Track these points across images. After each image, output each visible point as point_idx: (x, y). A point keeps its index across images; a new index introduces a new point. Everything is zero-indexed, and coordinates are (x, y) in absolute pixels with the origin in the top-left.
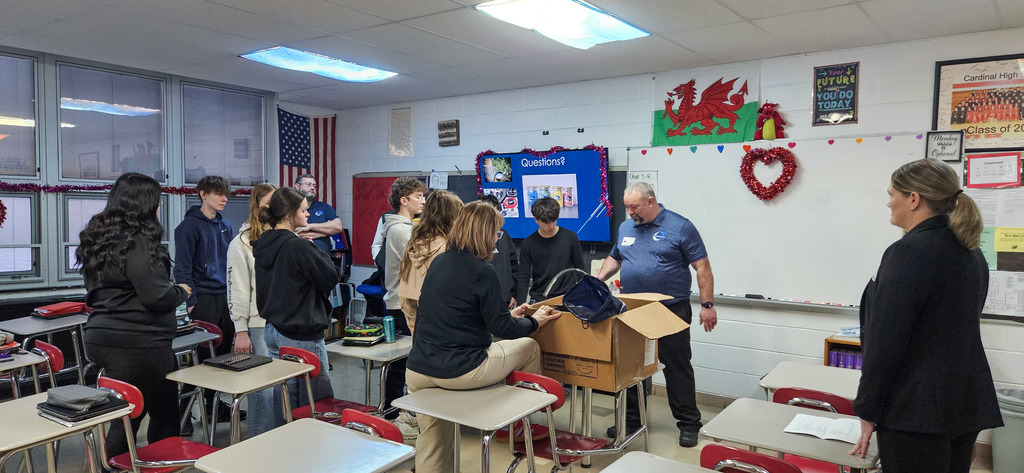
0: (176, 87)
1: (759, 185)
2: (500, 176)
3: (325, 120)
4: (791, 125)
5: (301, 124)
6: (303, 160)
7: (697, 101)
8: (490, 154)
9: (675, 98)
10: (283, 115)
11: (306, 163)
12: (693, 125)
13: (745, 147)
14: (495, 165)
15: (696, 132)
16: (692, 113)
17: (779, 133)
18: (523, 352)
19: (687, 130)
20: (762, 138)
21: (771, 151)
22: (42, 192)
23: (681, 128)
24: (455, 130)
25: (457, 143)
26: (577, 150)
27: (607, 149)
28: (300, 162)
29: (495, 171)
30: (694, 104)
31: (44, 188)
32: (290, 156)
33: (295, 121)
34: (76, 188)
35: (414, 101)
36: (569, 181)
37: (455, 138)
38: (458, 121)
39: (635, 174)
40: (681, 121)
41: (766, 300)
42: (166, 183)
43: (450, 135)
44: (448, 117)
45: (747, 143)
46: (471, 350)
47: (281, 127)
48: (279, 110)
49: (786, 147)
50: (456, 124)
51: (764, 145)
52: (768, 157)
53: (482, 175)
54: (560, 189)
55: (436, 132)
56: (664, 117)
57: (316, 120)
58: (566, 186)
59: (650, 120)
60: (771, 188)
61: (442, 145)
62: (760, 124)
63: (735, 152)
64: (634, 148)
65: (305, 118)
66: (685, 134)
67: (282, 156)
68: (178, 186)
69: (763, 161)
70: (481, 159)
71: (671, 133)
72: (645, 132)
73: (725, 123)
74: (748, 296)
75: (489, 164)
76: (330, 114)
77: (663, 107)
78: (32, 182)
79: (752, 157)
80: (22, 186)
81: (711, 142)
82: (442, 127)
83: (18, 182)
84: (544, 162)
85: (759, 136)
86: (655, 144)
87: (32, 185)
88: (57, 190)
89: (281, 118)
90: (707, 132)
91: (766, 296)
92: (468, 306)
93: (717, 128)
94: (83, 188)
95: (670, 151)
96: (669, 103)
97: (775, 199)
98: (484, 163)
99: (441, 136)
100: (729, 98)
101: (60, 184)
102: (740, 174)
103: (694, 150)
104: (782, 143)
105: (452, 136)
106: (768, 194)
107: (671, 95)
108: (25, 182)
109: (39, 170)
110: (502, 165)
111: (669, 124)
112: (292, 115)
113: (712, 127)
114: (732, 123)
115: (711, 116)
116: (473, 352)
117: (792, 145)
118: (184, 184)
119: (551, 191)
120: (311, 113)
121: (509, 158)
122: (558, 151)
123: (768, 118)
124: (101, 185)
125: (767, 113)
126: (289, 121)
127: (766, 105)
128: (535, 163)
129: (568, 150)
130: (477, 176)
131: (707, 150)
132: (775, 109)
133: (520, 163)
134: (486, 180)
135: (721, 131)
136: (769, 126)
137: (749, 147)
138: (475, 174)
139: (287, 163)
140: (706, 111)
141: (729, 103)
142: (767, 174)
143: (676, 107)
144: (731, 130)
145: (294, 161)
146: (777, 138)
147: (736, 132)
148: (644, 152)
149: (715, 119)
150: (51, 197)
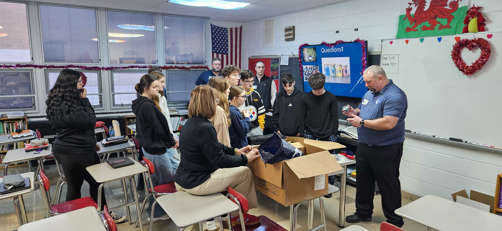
0: (160, 17)
1: (464, 64)
2: (310, 58)
3: (236, 29)
4: (490, 21)
5: (223, 32)
6: (224, 50)
7: (427, 7)
8: (306, 45)
9: (413, 6)
10: (213, 28)
11: (226, 52)
12: (423, 24)
13: (456, 38)
14: (308, 52)
15: (425, 28)
16: (423, 15)
17: (481, 27)
18: (237, 176)
19: (419, 27)
20: (468, 32)
21: (473, 41)
22: (102, 70)
23: (415, 26)
24: (292, 32)
25: (293, 39)
26: (351, 42)
27: (366, 42)
28: (222, 51)
29: (309, 55)
30: (425, 10)
31: (102, 68)
32: (217, 48)
33: (220, 30)
34: (116, 68)
35: (274, 16)
36: (345, 61)
37: (292, 36)
38: (294, 27)
39: (386, 57)
40: (416, 21)
41: (463, 143)
42: (157, 64)
43: (290, 35)
44: (289, 25)
45: (458, 36)
46: (200, 174)
47: (213, 34)
48: (211, 25)
49: (485, 38)
50: (293, 28)
51: (469, 36)
52: (470, 45)
53: (302, 57)
54: (341, 66)
55: (284, 33)
56: (405, 19)
57: (231, 29)
58: (344, 64)
59: (396, 21)
60: (472, 66)
61: (287, 40)
62: (467, 22)
63: (450, 42)
64: (386, 40)
65: (225, 29)
66: (417, 30)
67: (213, 48)
68: (162, 66)
69: (467, 47)
70: (301, 48)
71: (408, 30)
72: (392, 29)
73: (444, 21)
74: (451, 139)
75: (306, 51)
76: (238, 25)
77: (405, 13)
78: (97, 66)
79: (461, 45)
80: (93, 67)
81: (433, 35)
82: (287, 30)
83: (91, 66)
84: (333, 50)
85: (466, 30)
86: (398, 37)
87: (97, 67)
88: (108, 69)
89: (212, 29)
90: (432, 28)
91: (464, 140)
92: (195, 149)
93: (438, 25)
94: (119, 68)
95: (407, 42)
96: (409, 10)
97: (475, 74)
98: (303, 51)
99: (286, 36)
100: (448, 4)
101: (109, 66)
102: (451, 57)
103: (422, 41)
104: (482, 35)
105: (291, 35)
106: (470, 71)
107: (410, 4)
108: (94, 66)
109: (100, 60)
110: (312, 51)
111: (407, 24)
112: (218, 27)
113: (435, 25)
114: (449, 21)
115: (435, 18)
116: (200, 175)
117: (490, 36)
118: (165, 65)
119: (336, 67)
120: (228, 25)
121: (315, 48)
122: (339, 43)
123: (473, 18)
124: (127, 66)
125: (471, 14)
126: (216, 30)
127: (473, 8)
128: (328, 50)
129: (346, 42)
130: (299, 58)
131: (431, 40)
132: (479, 11)
133: (321, 50)
134: (304, 61)
135: (442, 27)
136: (473, 23)
137: (459, 38)
138: (298, 57)
139: (216, 52)
140: (432, 14)
141: (448, 7)
142: (470, 57)
143: (413, 12)
144: (448, 27)
145: (219, 51)
146: (479, 31)
147: (450, 27)
148: (391, 43)
149: (438, 19)
150: (106, 72)
